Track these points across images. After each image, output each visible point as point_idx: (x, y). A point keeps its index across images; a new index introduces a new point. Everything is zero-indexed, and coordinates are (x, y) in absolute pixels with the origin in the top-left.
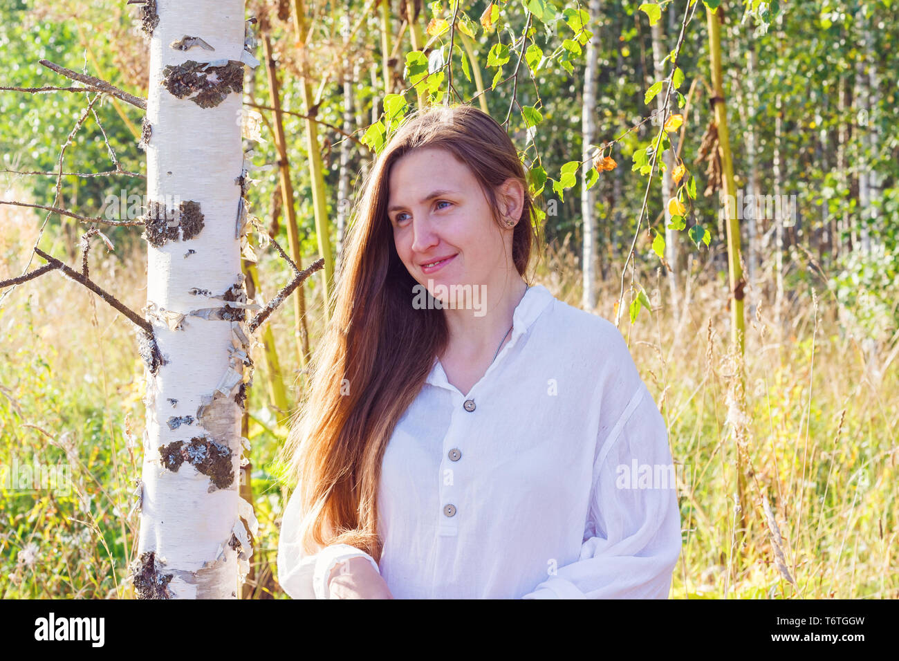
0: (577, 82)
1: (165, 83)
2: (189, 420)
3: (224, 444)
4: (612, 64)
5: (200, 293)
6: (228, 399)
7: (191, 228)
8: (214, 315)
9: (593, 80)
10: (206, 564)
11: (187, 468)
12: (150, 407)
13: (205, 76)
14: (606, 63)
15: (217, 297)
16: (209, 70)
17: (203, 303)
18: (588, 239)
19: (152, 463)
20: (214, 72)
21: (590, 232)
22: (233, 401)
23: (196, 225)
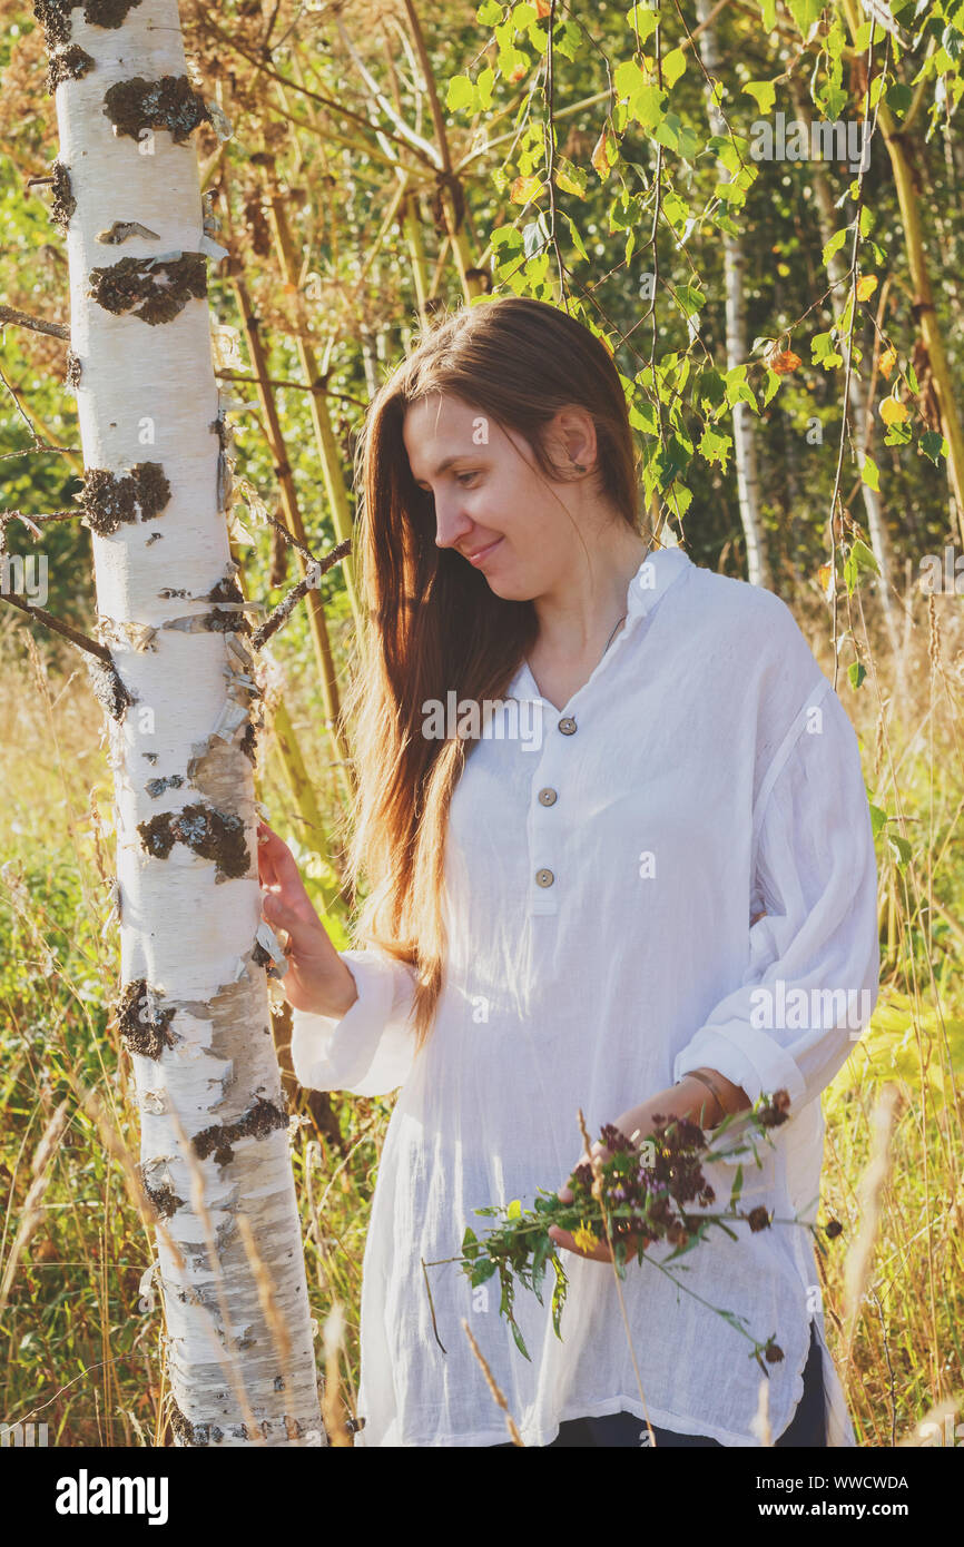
0: (716, 330)
1: (94, 294)
2: (177, 782)
3: (230, 812)
4: (766, 296)
5: (175, 594)
6: (230, 748)
7: (152, 501)
8: (197, 625)
9: (739, 317)
10: (222, 989)
11: (181, 852)
12: (119, 769)
13: (151, 278)
14: (757, 294)
15: (201, 598)
16: (156, 269)
17: (179, 609)
18: (754, 558)
19: (129, 850)
20: (163, 272)
21: (757, 548)
22: (237, 750)
23: (159, 496)
